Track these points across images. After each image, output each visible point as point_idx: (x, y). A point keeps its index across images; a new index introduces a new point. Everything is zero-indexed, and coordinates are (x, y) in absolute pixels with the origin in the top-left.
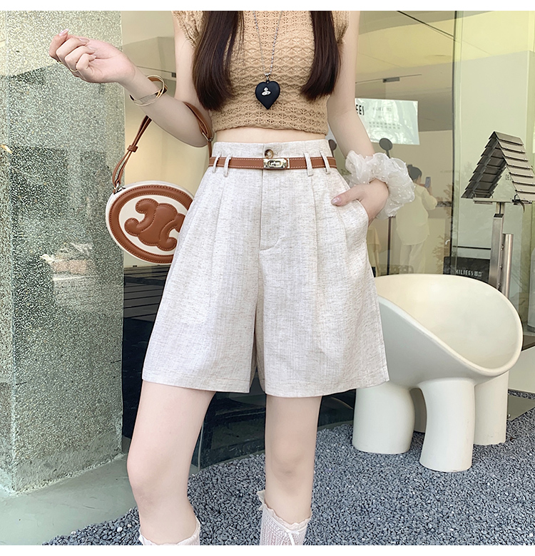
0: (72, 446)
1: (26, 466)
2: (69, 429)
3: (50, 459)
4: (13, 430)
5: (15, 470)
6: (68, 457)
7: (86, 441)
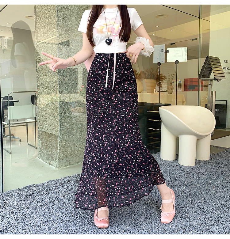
0: (74, 156)
1: (61, 160)
2: (74, 150)
3: (68, 159)
4: (58, 149)
5: (58, 161)
6: (73, 159)
7: (79, 154)
